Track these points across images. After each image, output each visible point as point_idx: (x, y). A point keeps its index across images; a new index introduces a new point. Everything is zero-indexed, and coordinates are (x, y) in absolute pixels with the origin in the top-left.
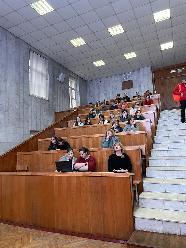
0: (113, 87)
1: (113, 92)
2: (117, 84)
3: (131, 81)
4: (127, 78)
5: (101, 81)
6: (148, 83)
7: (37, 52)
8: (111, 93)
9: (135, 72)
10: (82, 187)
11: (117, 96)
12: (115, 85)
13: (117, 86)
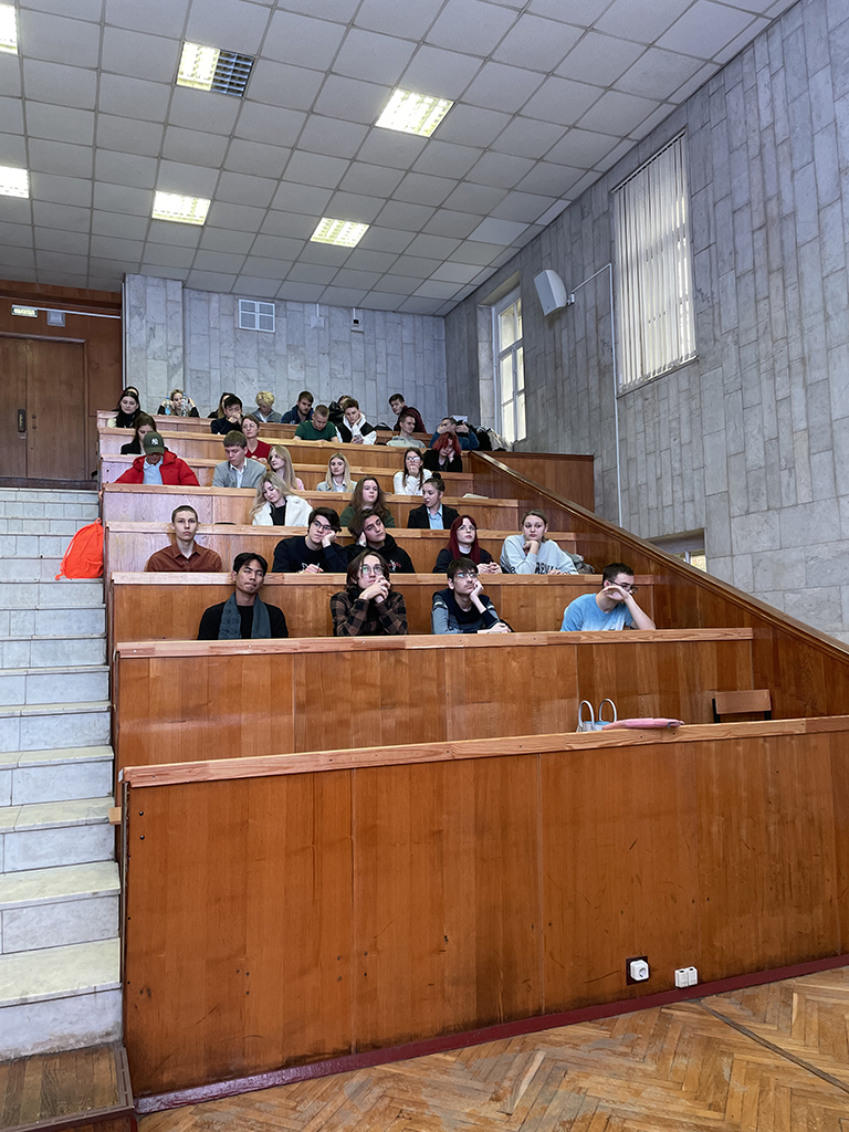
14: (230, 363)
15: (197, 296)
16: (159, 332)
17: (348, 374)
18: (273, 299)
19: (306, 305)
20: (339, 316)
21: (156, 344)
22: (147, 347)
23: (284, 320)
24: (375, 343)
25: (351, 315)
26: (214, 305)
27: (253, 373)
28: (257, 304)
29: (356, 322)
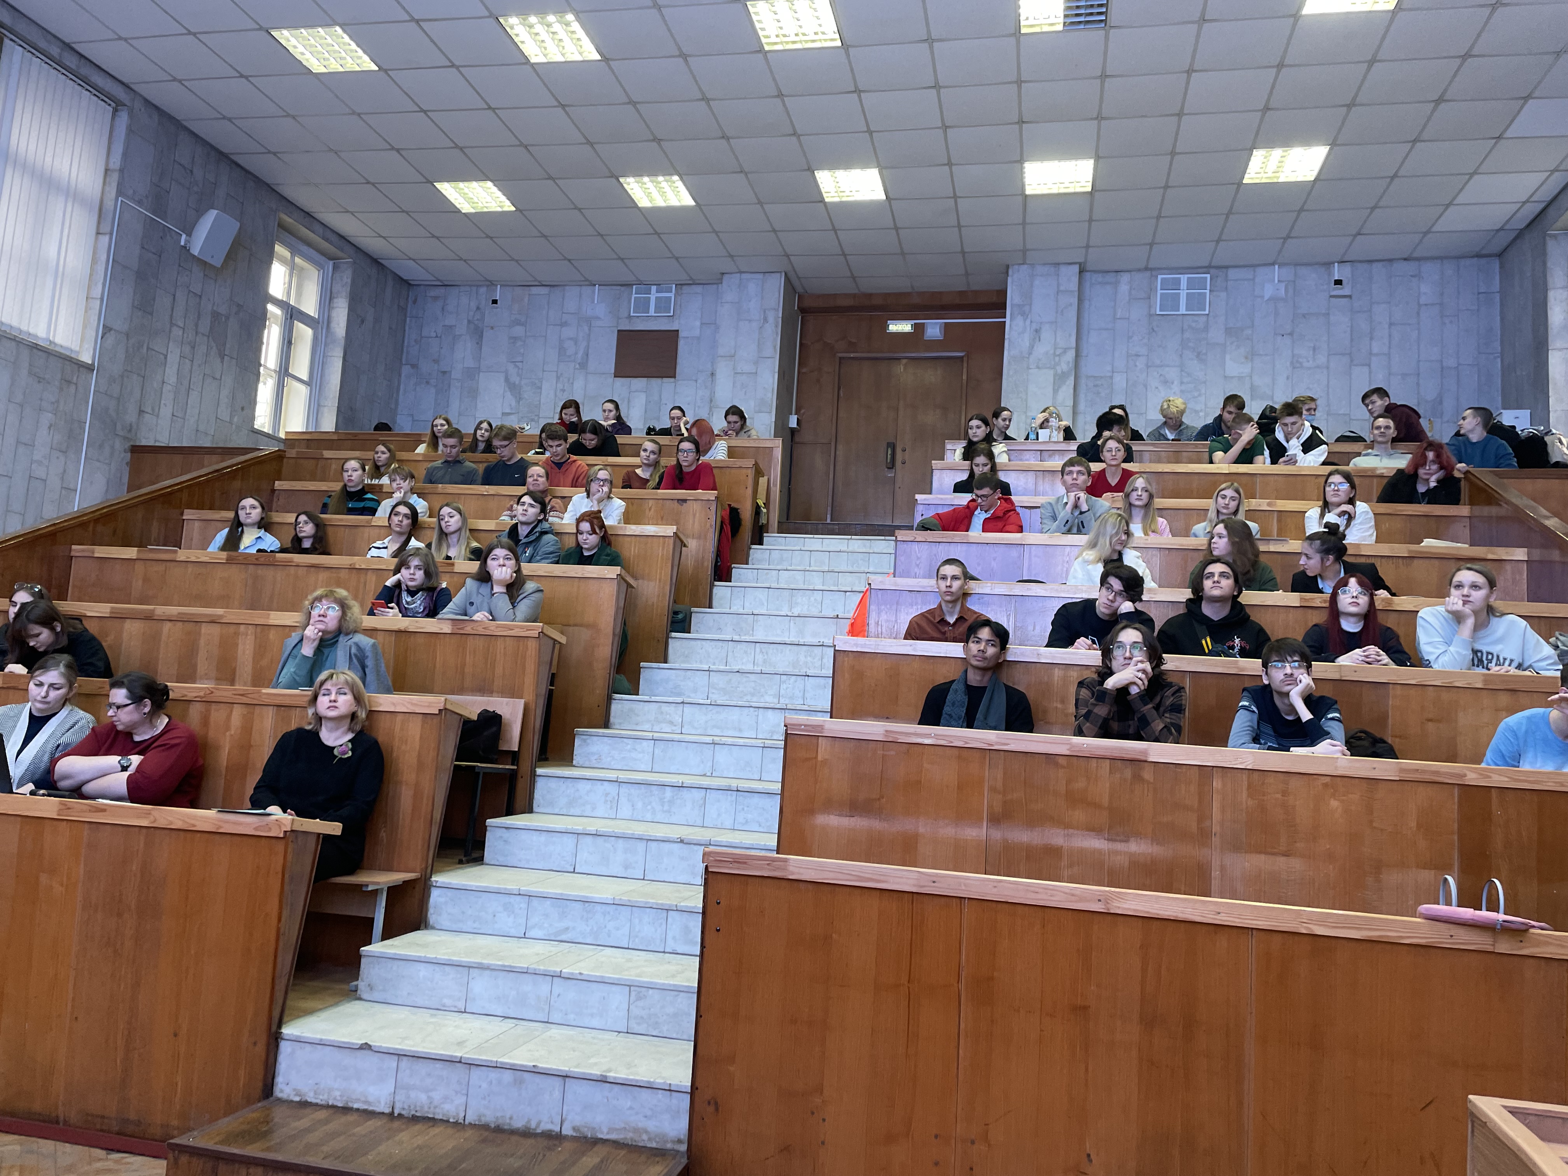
0: (562, 351)
1: (558, 378)
2: (589, 335)
3: (672, 336)
4: (652, 312)
5: (495, 302)
6: (756, 363)
7: (55, 51)
8: (545, 386)
9: (699, 289)
10: (44, 879)
11: (564, 407)
12: (575, 341)
13: (588, 347)
14: (1141, 363)
15: (1100, 279)
16: (1047, 334)
17: (1322, 359)
18: (1207, 269)
19: (1261, 271)
20: (1311, 279)
21: (1042, 349)
22: (1030, 354)
23: (1223, 295)
24: (1370, 311)
25: (1330, 274)
26: (1124, 288)
27: (1172, 373)
28: (1184, 278)
29: (1338, 282)
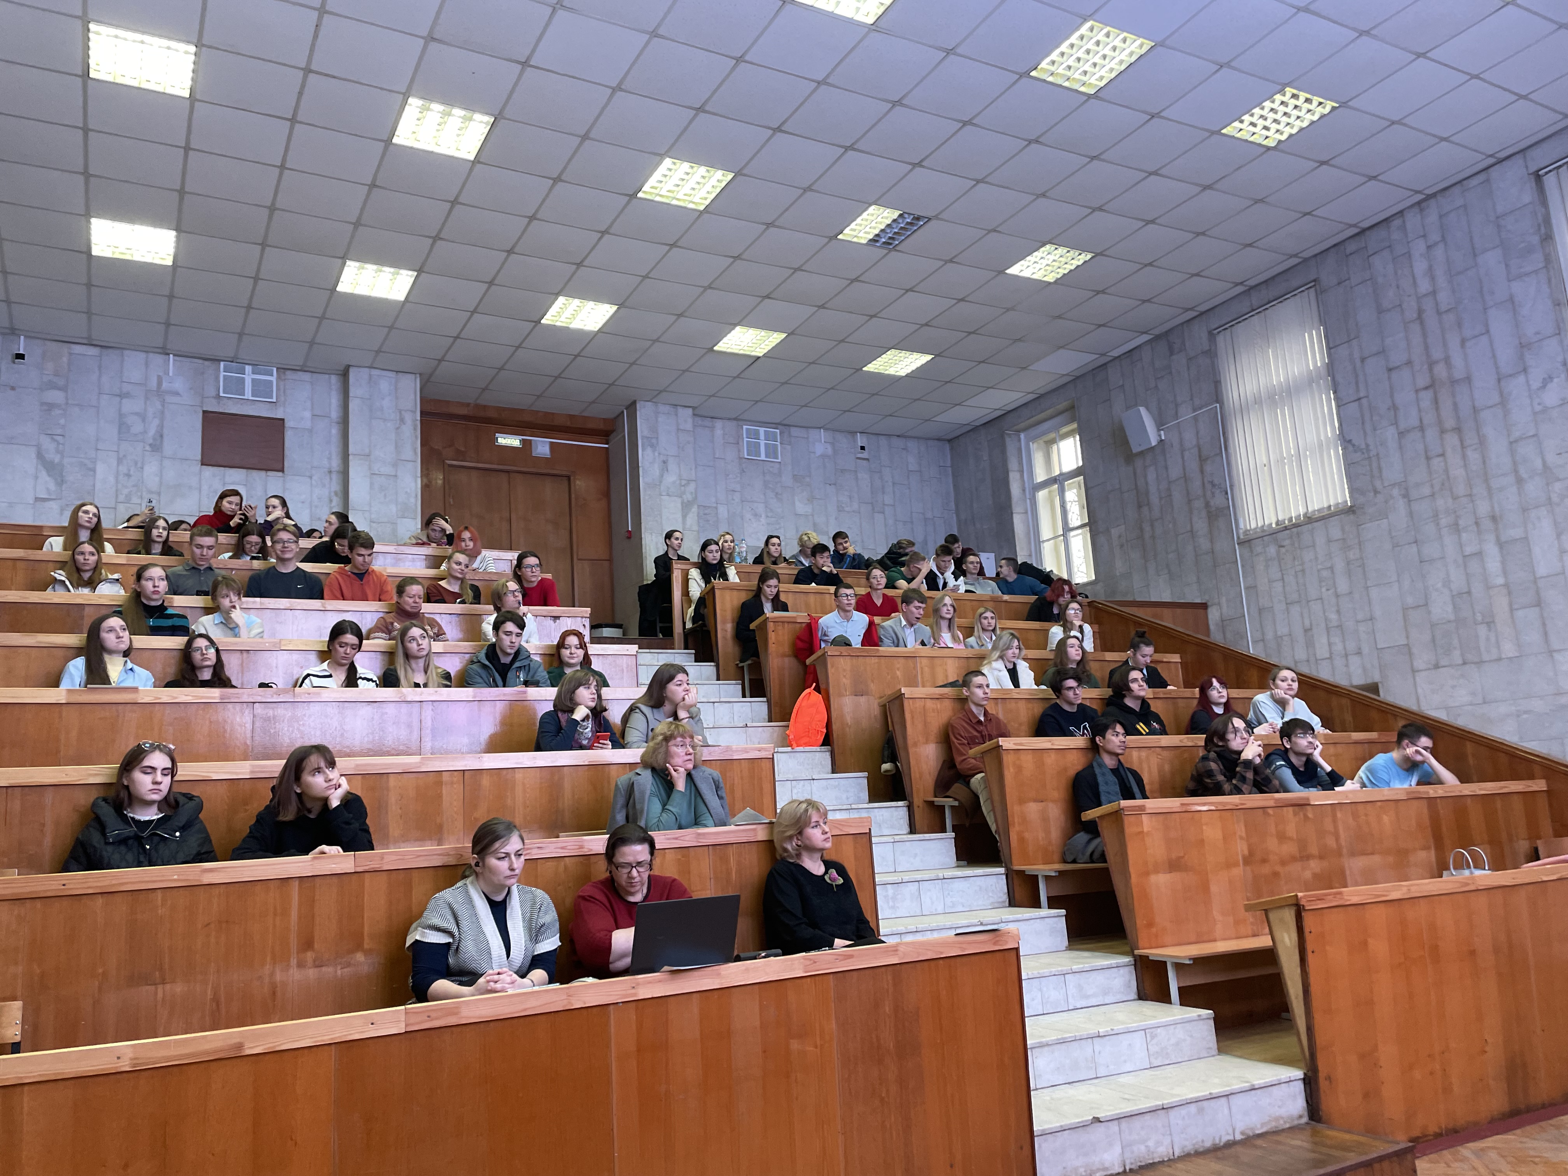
0: (123, 428)
2: (163, 412)
3: (278, 425)
4: (248, 395)
5: (20, 356)
10: (795, 1045)
12: (143, 417)
14: (737, 497)
15: (700, 422)
16: (672, 465)
17: (855, 506)
18: (776, 425)
19: (811, 431)
20: (843, 441)
21: (670, 479)
22: (661, 482)
23: (789, 447)
24: (880, 472)
25: (855, 441)
26: (719, 432)
27: (760, 508)
28: (762, 430)
29: (863, 448)
